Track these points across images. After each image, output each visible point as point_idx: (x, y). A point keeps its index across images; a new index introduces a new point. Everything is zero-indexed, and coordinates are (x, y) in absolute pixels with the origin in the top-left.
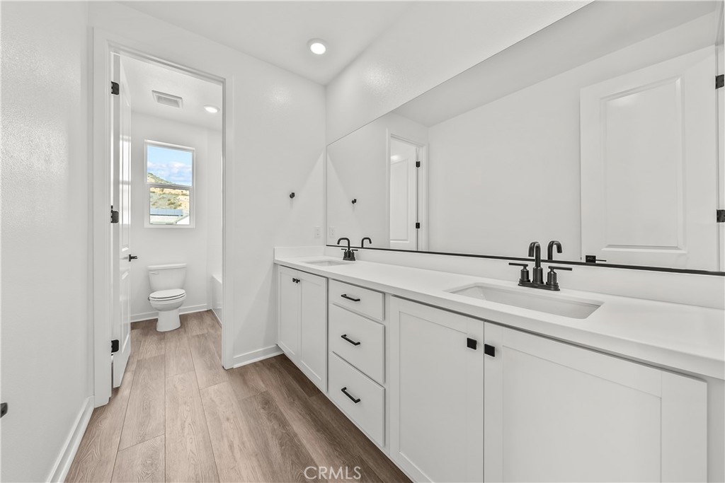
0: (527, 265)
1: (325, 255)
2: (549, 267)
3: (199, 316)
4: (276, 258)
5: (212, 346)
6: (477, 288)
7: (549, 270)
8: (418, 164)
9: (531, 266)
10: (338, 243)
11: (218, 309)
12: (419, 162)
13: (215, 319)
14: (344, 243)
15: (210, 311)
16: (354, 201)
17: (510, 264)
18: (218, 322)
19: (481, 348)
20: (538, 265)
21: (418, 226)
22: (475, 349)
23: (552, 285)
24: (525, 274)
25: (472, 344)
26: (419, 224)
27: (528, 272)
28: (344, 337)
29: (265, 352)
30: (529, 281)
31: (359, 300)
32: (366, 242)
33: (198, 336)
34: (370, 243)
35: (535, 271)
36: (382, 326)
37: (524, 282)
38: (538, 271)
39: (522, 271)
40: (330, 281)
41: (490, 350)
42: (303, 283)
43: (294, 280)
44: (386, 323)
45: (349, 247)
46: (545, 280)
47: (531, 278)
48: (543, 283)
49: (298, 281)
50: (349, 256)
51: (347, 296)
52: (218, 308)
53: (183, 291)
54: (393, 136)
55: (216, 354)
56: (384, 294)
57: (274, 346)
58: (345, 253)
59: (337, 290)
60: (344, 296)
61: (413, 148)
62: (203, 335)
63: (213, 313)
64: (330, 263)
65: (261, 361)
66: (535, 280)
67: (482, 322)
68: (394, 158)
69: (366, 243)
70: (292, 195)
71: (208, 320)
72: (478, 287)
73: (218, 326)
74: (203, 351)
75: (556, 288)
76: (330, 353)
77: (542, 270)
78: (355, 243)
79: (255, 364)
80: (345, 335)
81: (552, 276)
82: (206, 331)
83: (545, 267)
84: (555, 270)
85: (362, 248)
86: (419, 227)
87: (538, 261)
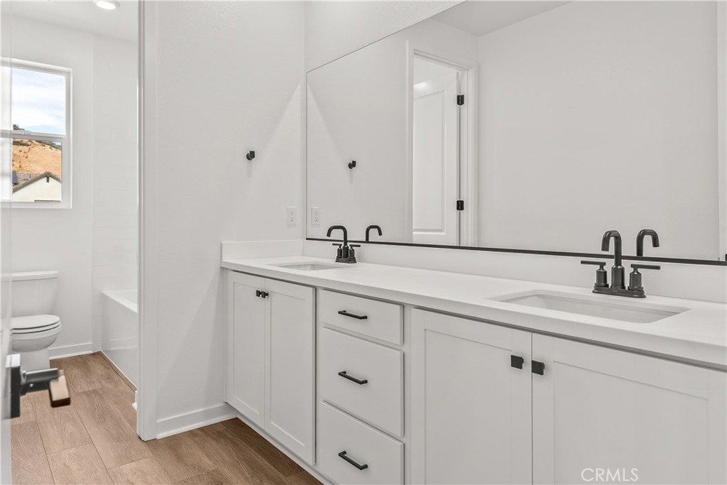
0: (604, 264)
1: (303, 255)
2: (632, 266)
3: (81, 362)
4: (225, 260)
5: (115, 409)
6: (536, 298)
7: (632, 270)
8: (460, 100)
9: (610, 265)
10: (329, 235)
11: (113, 351)
12: (462, 97)
13: (108, 365)
14: (337, 234)
15: (97, 355)
16: (352, 165)
17: (582, 262)
18: (117, 372)
19: (527, 367)
20: (618, 263)
21: (460, 206)
22: (521, 368)
23: (636, 291)
24: (602, 275)
25: (517, 362)
26: (462, 202)
27: (605, 273)
28: (343, 374)
29: (207, 414)
30: (607, 286)
31: (365, 317)
32: (373, 232)
33: (87, 394)
34: (380, 234)
35: (615, 271)
36: (399, 352)
37: (601, 287)
38: (618, 273)
39: (598, 273)
40: (321, 292)
41: (538, 368)
42: (274, 298)
43: (259, 293)
44: (405, 349)
45: (346, 241)
46: (627, 284)
47: (609, 282)
48: (624, 288)
49: (265, 295)
50: (346, 255)
51: (347, 312)
52: (112, 349)
53: (55, 319)
54: (417, 53)
55: (123, 419)
56: (403, 306)
57: (222, 404)
58: (340, 251)
59: (330, 305)
60: (343, 313)
61: (452, 73)
62: (94, 391)
63: (105, 359)
64: (314, 266)
65: (201, 429)
66: (614, 284)
67: (530, 333)
68: (420, 87)
69: (374, 235)
70: (251, 156)
71: (98, 369)
72: (539, 296)
73: (116, 377)
74: (101, 416)
75: (640, 294)
76: (320, 402)
77: (623, 270)
78: (356, 234)
79: (191, 433)
80: (345, 372)
81: (636, 278)
82: (97, 386)
83: (627, 265)
84: (639, 270)
85: (367, 241)
86: (462, 209)
87: (618, 257)
